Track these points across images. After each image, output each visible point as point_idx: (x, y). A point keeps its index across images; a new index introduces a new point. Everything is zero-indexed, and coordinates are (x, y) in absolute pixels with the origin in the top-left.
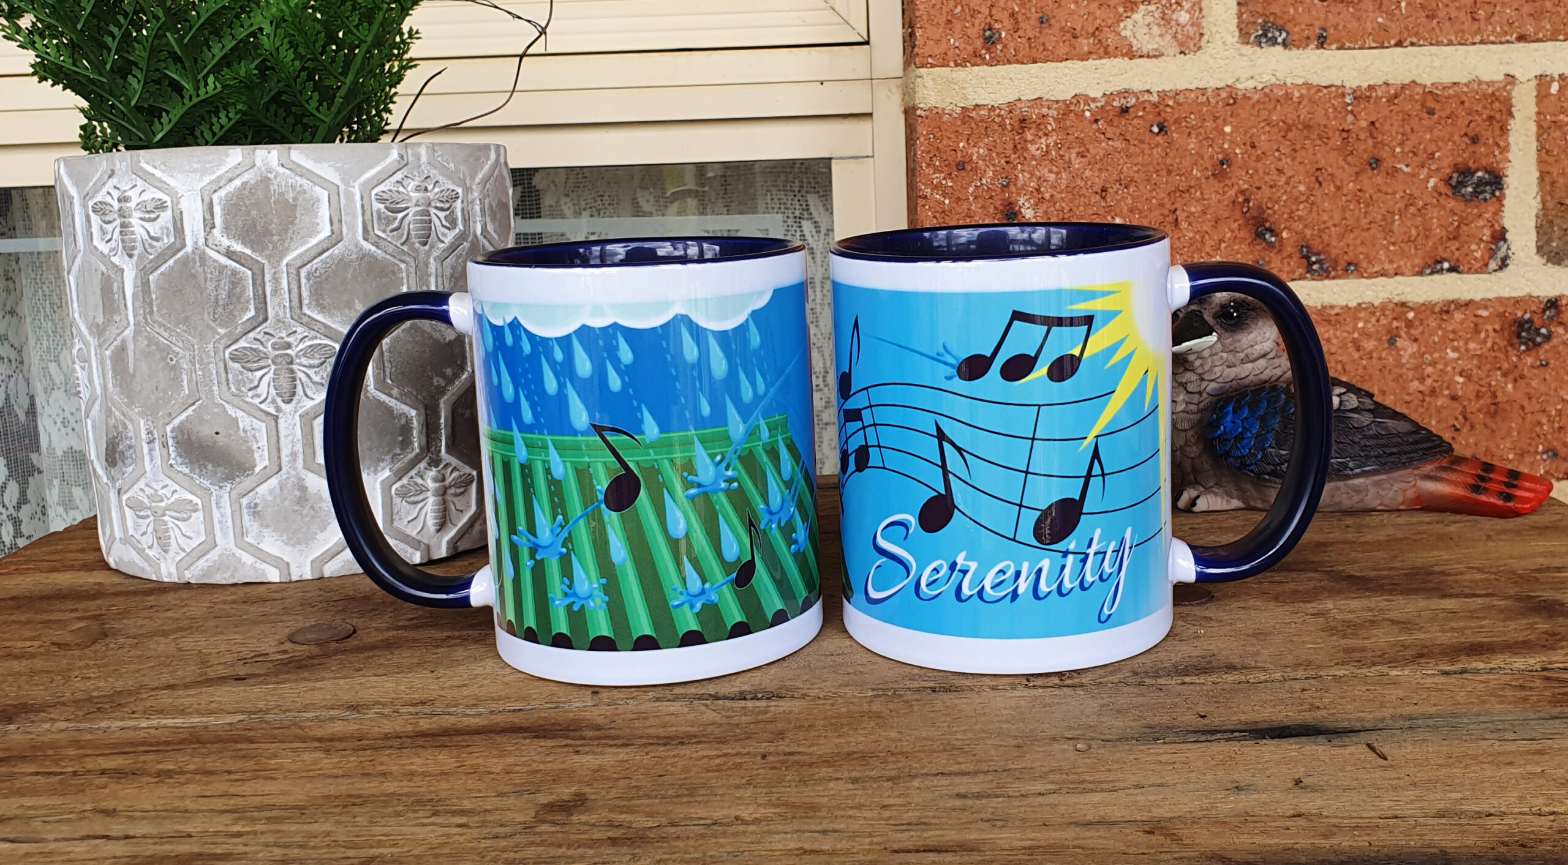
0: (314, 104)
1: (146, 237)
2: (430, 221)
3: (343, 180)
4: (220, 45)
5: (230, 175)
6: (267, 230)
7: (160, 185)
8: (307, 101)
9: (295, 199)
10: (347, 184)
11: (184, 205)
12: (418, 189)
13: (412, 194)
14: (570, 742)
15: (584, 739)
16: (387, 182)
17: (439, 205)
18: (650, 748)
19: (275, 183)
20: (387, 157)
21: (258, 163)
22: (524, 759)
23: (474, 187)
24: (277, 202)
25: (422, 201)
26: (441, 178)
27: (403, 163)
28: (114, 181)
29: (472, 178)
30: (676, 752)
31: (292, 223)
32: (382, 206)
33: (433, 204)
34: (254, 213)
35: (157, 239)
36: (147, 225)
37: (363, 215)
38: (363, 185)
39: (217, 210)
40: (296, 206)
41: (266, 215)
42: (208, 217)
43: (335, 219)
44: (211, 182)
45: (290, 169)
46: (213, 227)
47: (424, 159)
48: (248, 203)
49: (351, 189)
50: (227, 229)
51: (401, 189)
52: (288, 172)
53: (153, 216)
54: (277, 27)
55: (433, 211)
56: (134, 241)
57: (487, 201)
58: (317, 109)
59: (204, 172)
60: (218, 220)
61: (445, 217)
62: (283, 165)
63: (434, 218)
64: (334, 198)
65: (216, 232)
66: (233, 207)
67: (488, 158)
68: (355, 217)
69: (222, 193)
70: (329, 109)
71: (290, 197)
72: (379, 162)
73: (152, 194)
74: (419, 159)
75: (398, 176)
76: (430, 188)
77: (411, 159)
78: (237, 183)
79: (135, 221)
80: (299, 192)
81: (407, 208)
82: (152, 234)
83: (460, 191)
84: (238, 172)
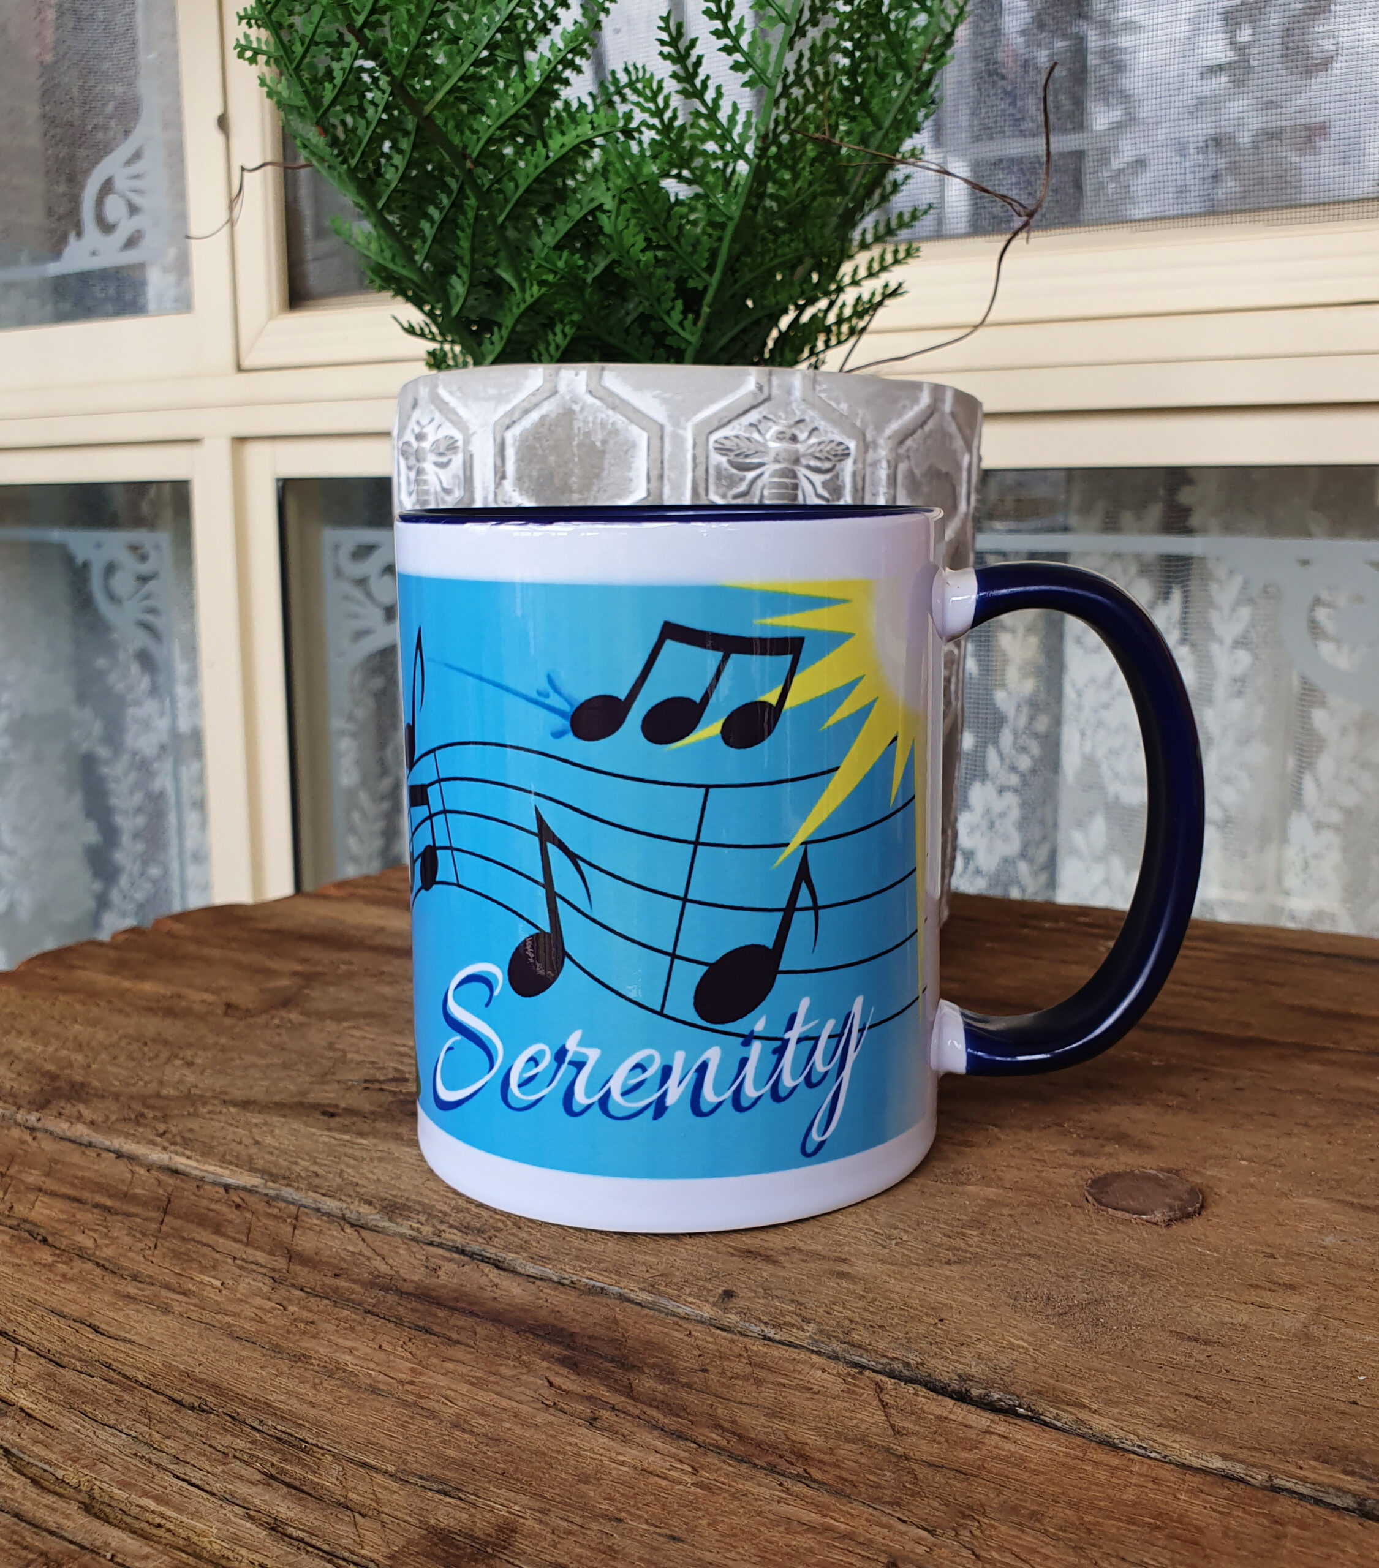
0: (677, 315)
1: (439, 489)
2: (795, 487)
3: (671, 417)
4: (553, 229)
5: (526, 405)
6: (566, 483)
7: (453, 417)
8: (668, 313)
9: (604, 442)
10: (677, 424)
11: (475, 447)
12: (780, 437)
13: (774, 445)
14: (603, 1392)
15: (629, 1392)
16: (735, 423)
17: (813, 463)
18: (712, 1459)
19: (581, 417)
20: (738, 387)
21: (562, 388)
22: (505, 1403)
23: (881, 441)
24: (580, 445)
25: (783, 455)
26: (822, 424)
27: (761, 398)
28: (416, 414)
29: (879, 428)
30: (748, 1486)
31: (597, 476)
32: (724, 459)
33: (804, 461)
34: (552, 459)
35: (447, 491)
36: (441, 472)
37: (694, 470)
38: (698, 426)
39: (510, 453)
40: (603, 452)
41: (566, 463)
42: (499, 463)
43: (655, 473)
44: (506, 414)
45: (600, 399)
46: (503, 477)
47: (797, 393)
48: (545, 444)
49: (681, 432)
50: (519, 480)
51: (756, 436)
52: (598, 403)
53: (444, 459)
54: (622, 202)
55: (802, 471)
56: (427, 492)
57: (902, 467)
58: (681, 324)
59: (500, 399)
60: (510, 468)
61: (825, 484)
62: (590, 392)
63: (804, 483)
64: (656, 442)
65: (508, 484)
66: (529, 450)
67: (916, 401)
68: (683, 473)
69: (517, 430)
70: (695, 323)
71: (598, 438)
72: (725, 393)
73: (449, 430)
74: (789, 392)
75: (753, 416)
76: (802, 436)
77: (775, 391)
78: (535, 416)
79: (428, 466)
80: (610, 433)
81: (761, 465)
82: (445, 485)
83: (852, 445)
84: (535, 400)
